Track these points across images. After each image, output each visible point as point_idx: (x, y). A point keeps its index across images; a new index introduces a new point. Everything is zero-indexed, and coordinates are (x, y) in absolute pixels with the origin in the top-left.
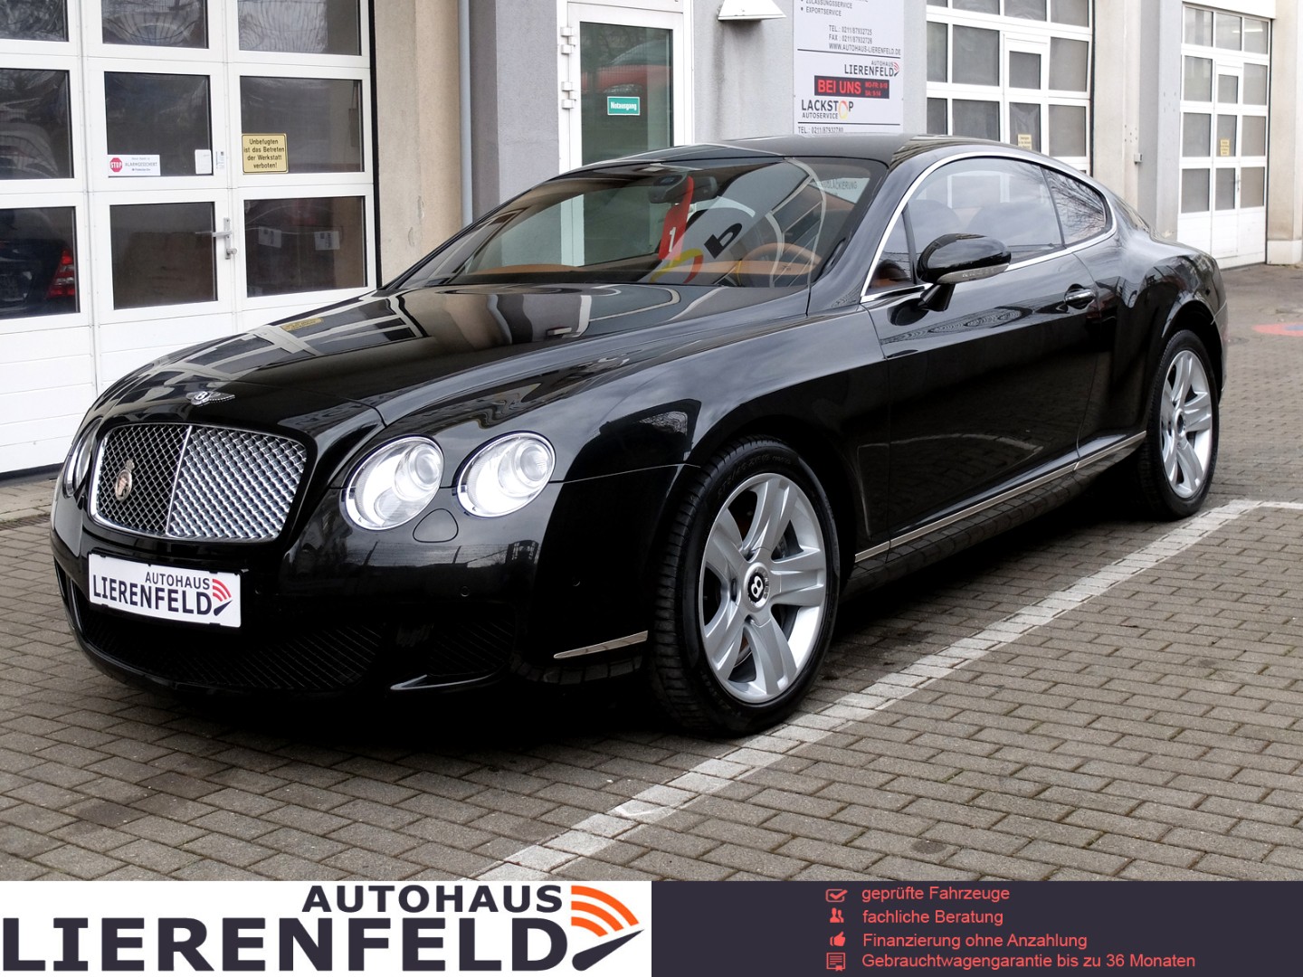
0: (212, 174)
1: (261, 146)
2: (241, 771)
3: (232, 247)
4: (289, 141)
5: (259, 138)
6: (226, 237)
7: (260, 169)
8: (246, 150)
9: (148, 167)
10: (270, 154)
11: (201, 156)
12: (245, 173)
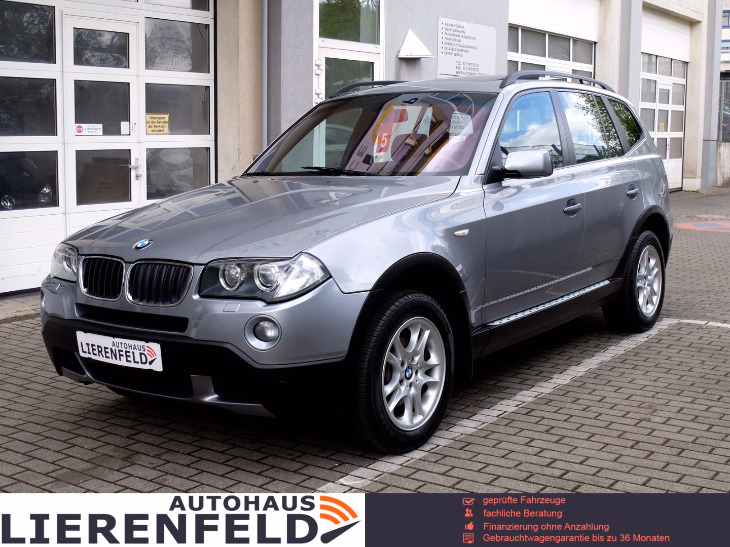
0: (130, 135)
1: (156, 120)
2: (142, 455)
3: (139, 173)
4: (170, 117)
5: (155, 116)
6: (136, 168)
7: (155, 133)
8: (148, 122)
9: (96, 131)
10: (160, 124)
11: (124, 125)
12: (147, 134)
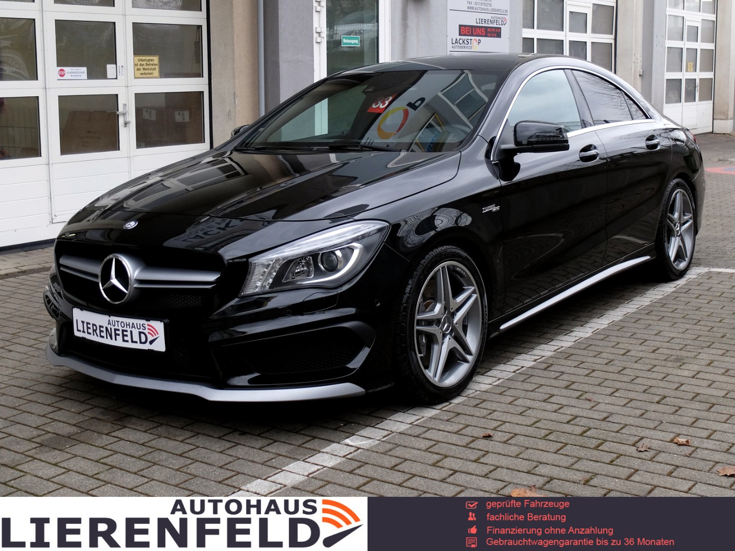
0: (116, 78)
1: (144, 63)
2: (133, 418)
3: (128, 120)
4: (160, 60)
5: (144, 58)
6: (124, 114)
7: (144, 76)
8: (135, 65)
9: (81, 74)
10: (150, 67)
11: (110, 68)
12: (136, 78)
